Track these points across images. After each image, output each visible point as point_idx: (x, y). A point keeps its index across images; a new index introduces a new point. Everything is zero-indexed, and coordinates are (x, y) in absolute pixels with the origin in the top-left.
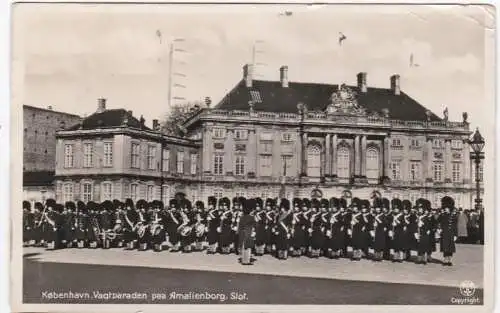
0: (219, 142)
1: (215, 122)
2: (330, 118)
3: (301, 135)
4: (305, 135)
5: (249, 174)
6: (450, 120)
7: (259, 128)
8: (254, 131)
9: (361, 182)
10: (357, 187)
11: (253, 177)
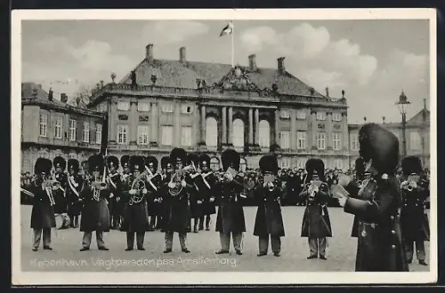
0: (123, 113)
1: (120, 96)
2: (225, 93)
3: (200, 108)
4: (204, 108)
5: (151, 143)
6: (330, 96)
7: (161, 102)
8: (157, 104)
9: (256, 150)
10: (251, 155)
11: (156, 146)
